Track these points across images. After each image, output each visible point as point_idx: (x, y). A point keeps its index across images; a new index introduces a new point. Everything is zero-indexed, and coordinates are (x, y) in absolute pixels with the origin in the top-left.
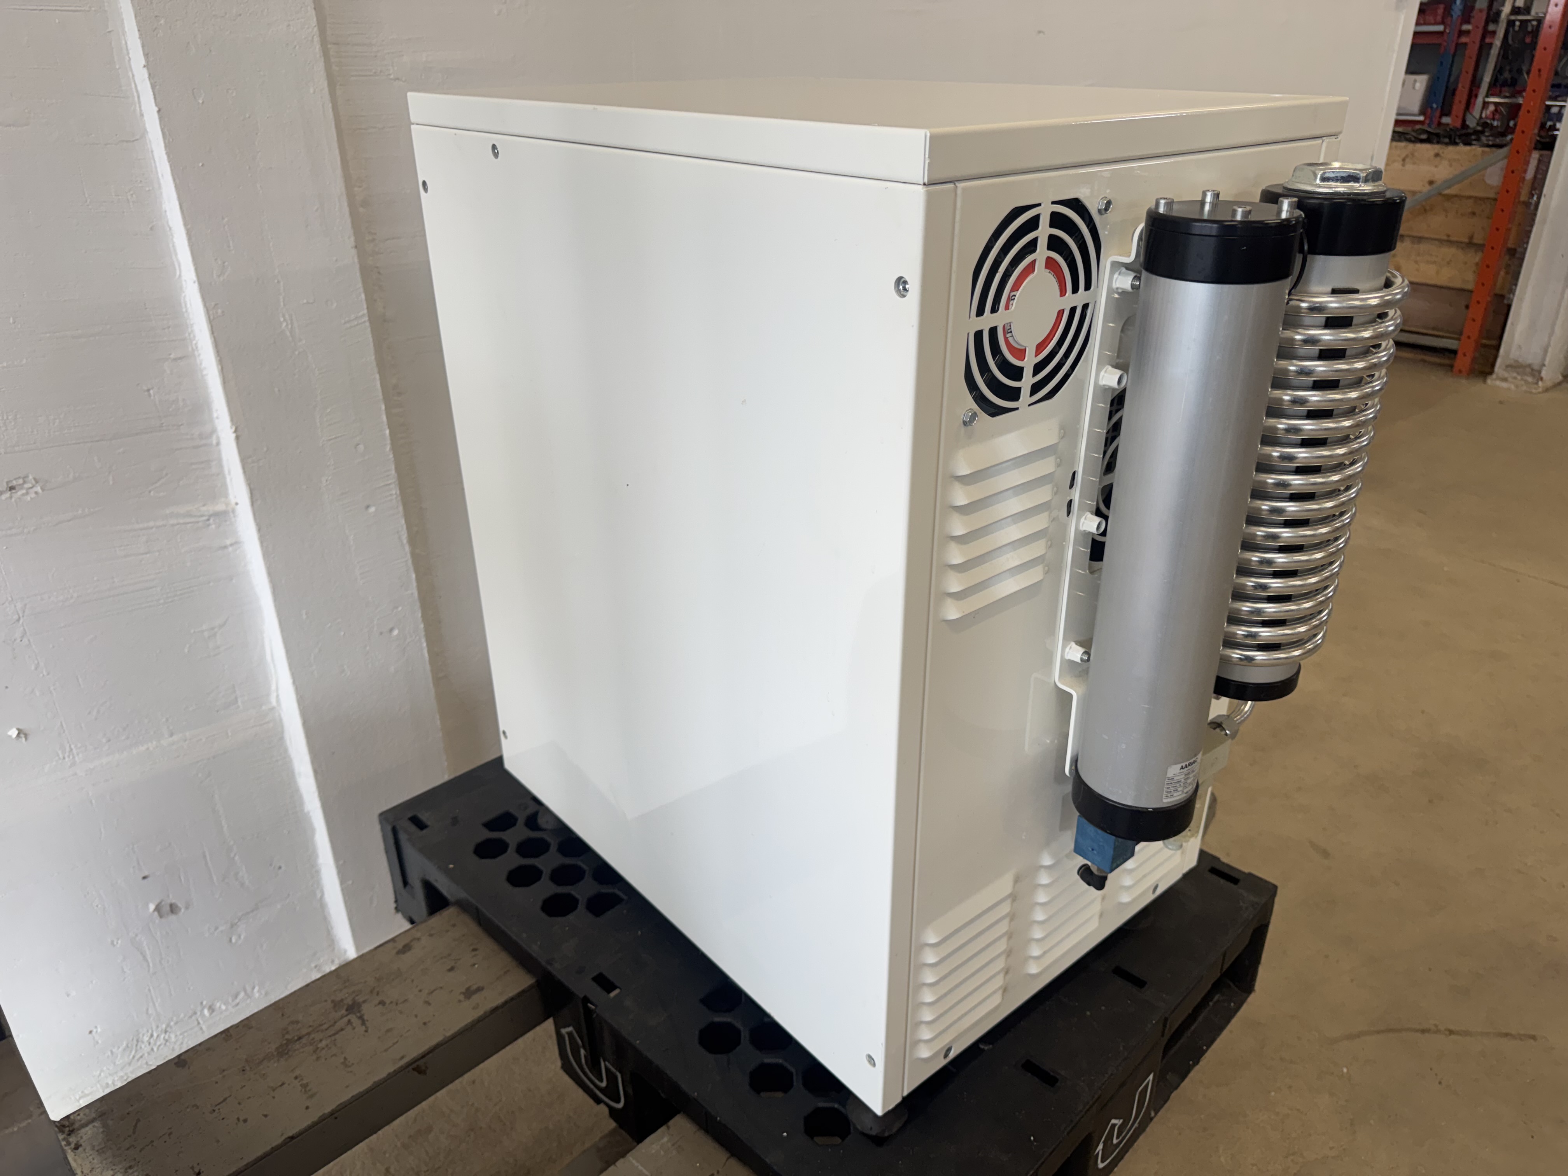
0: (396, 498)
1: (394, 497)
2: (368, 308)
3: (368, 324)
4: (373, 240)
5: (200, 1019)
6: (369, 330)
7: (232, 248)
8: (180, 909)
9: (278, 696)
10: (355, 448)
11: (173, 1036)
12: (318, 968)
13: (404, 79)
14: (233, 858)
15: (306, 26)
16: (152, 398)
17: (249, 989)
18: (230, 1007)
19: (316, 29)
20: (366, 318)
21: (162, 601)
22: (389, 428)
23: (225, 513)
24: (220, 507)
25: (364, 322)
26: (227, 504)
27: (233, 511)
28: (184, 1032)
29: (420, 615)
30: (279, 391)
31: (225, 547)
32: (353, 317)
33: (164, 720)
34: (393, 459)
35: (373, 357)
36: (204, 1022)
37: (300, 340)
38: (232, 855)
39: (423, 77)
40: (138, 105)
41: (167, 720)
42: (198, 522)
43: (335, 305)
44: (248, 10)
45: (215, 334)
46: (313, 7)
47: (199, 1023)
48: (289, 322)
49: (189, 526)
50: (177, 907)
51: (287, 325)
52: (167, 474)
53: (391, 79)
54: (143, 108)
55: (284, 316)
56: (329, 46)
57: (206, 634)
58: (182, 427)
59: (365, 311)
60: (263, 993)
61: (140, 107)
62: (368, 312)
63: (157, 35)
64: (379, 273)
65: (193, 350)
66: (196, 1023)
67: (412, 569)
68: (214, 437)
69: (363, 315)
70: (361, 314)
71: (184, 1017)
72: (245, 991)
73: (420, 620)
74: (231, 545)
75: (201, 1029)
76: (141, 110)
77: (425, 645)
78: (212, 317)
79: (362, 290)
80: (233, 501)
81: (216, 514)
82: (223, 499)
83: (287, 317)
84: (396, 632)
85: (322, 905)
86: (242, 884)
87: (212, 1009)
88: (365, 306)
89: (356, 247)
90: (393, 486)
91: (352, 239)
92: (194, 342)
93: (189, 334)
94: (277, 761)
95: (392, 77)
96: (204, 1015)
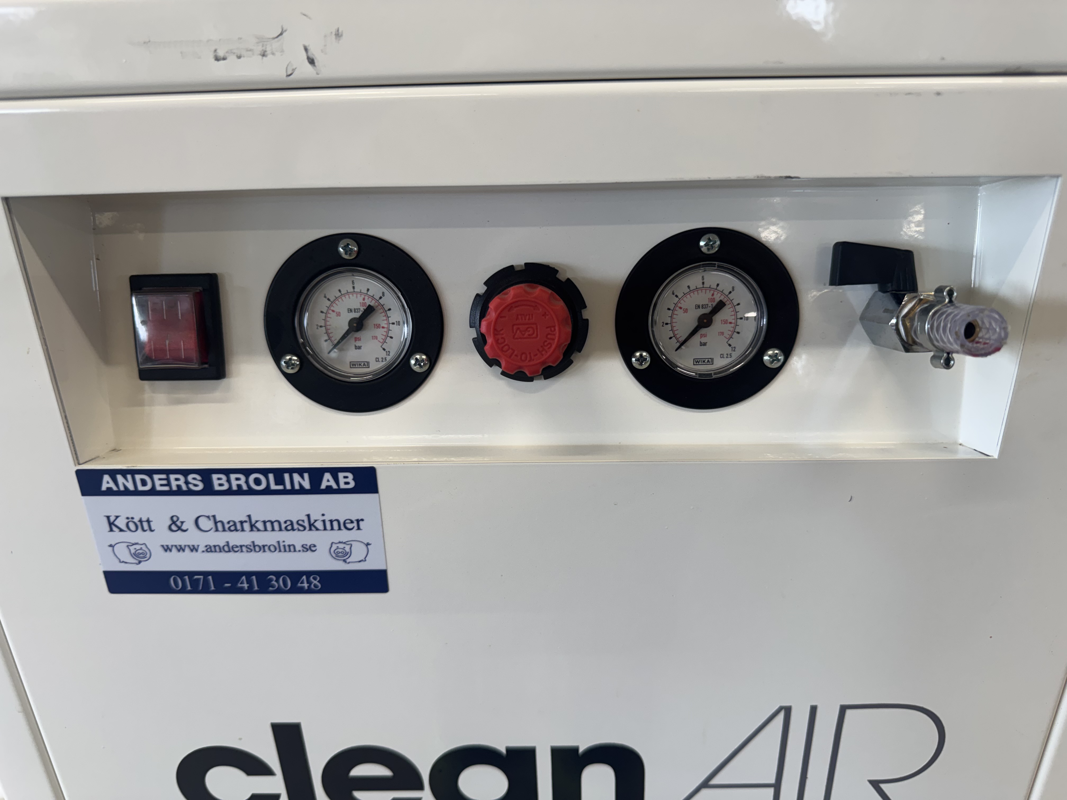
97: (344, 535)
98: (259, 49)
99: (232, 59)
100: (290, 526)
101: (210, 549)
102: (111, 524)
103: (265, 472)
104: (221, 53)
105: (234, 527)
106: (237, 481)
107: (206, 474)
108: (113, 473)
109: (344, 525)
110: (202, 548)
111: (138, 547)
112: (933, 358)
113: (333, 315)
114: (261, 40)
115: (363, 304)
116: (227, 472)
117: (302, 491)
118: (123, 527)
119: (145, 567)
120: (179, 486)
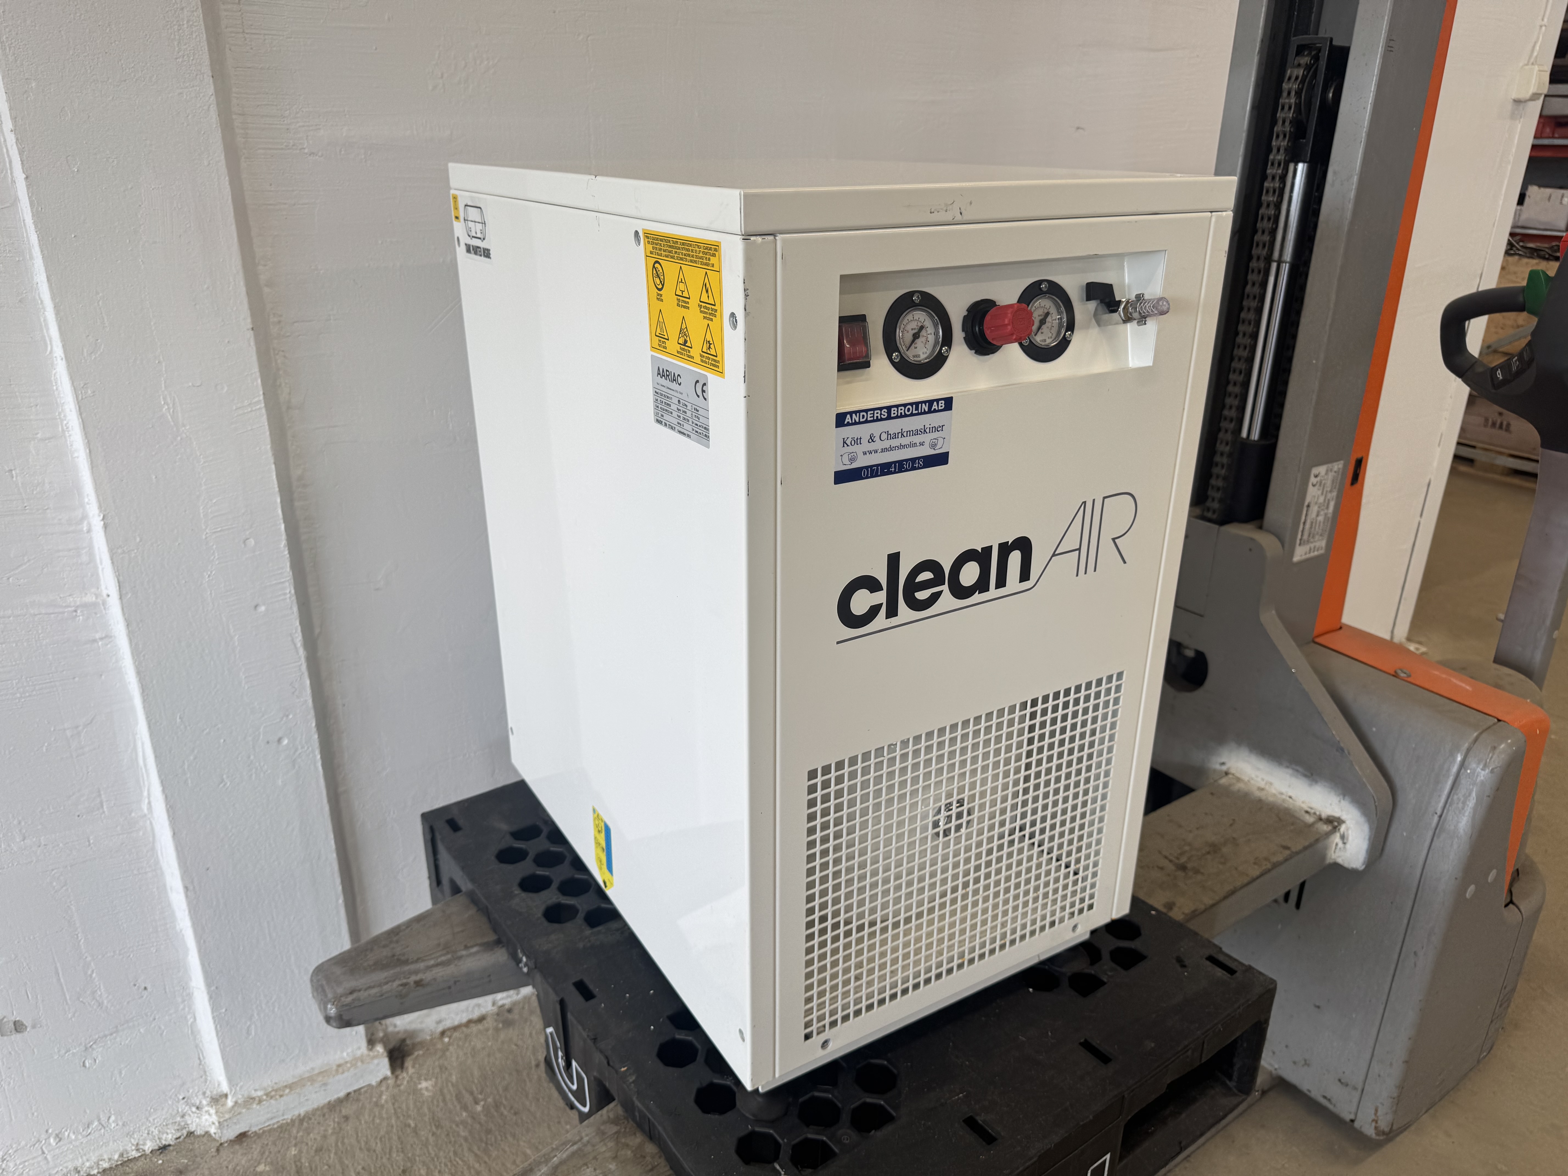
0: (290, 598)
1: (288, 596)
2: (264, 394)
3: (264, 411)
4: (279, 322)
5: (44, 1148)
6: (265, 417)
7: (107, 325)
8: (26, 1027)
9: (149, 803)
10: (244, 542)
11: (11, 1165)
12: (185, 1100)
13: (320, 154)
14: (91, 976)
15: (201, 95)
16: (14, 479)
17: (104, 1119)
18: (80, 1137)
19: (213, 97)
20: (263, 405)
21: (18, 695)
22: (284, 522)
23: (95, 605)
24: (90, 598)
25: (260, 409)
26: (97, 596)
27: (104, 603)
28: (25, 1162)
29: (314, 724)
30: (156, 477)
31: (95, 641)
32: (246, 403)
33: (15, 822)
34: (288, 556)
35: (269, 447)
36: (49, 1151)
37: (184, 425)
38: (89, 972)
39: (343, 152)
40: (9, 171)
41: (20, 823)
42: (63, 613)
43: (226, 389)
44: (135, 76)
45: (84, 415)
46: (210, 74)
47: (43, 1153)
48: (171, 405)
49: (52, 616)
50: (23, 1024)
51: (169, 408)
52: (29, 561)
53: (307, 154)
54: (14, 175)
55: (165, 399)
56: (234, 117)
57: (69, 733)
58: (48, 511)
59: (261, 398)
60: (120, 1123)
61: (12, 173)
62: (264, 398)
63: (27, 98)
64: (285, 357)
65: (63, 430)
66: (40, 1152)
67: (306, 675)
68: (85, 523)
69: (258, 402)
70: (256, 399)
71: (26, 1145)
72: (99, 1120)
73: (314, 730)
74: (101, 639)
75: (46, 1158)
76: (12, 177)
77: (319, 757)
78: (80, 398)
79: (258, 374)
80: (105, 593)
81: (85, 606)
82: (93, 590)
83: (169, 400)
84: (285, 742)
85: (194, 1032)
86: (100, 1005)
87: (59, 1138)
88: (261, 393)
89: (252, 329)
90: (287, 584)
91: (249, 320)
92: (65, 422)
93: (60, 414)
94: (146, 873)
95: (306, 151)
96: (50, 1144)
97: (935, 435)
98: (945, 209)
99: (936, 213)
100: (917, 433)
101: (883, 451)
102: (844, 442)
103: (911, 404)
104: (932, 211)
105: (895, 436)
106: (901, 410)
107: (889, 408)
108: (851, 413)
109: (936, 429)
110: (880, 451)
111: (852, 454)
112: (1138, 322)
113: (905, 332)
114: (946, 205)
115: (917, 326)
116: (897, 406)
117: (925, 413)
118: (849, 444)
119: (855, 465)
120: (877, 417)
